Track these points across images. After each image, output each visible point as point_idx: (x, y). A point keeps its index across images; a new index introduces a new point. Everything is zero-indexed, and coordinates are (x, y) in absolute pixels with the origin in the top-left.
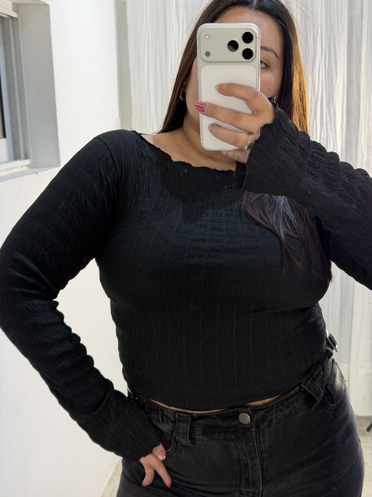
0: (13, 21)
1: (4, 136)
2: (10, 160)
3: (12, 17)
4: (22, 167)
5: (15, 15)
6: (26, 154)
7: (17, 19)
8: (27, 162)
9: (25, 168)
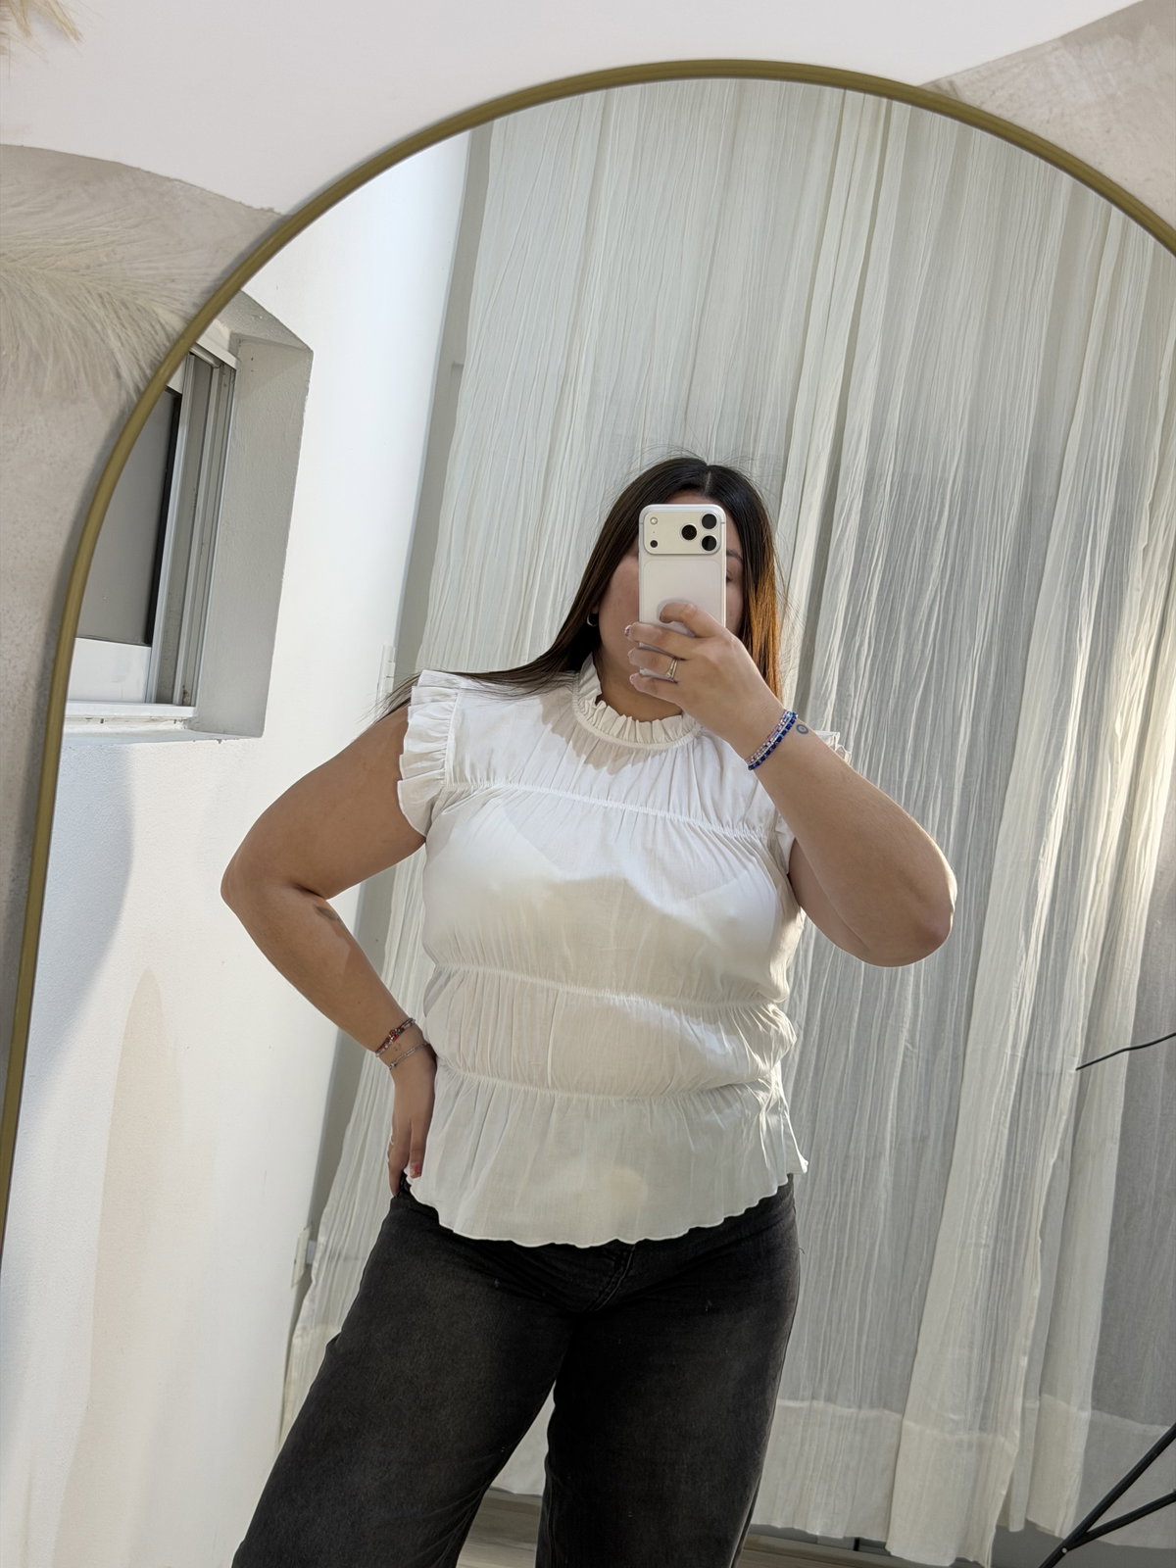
0: (222, 374)
1: (148, 640)
2: (146, 700)
3: (222, 363)
4: (175, 721)
5: (231, 361)
6: (185, 693)
7: (235, 370)
8: (188, 712)
9: (179, 726)
